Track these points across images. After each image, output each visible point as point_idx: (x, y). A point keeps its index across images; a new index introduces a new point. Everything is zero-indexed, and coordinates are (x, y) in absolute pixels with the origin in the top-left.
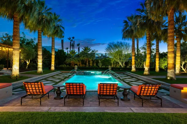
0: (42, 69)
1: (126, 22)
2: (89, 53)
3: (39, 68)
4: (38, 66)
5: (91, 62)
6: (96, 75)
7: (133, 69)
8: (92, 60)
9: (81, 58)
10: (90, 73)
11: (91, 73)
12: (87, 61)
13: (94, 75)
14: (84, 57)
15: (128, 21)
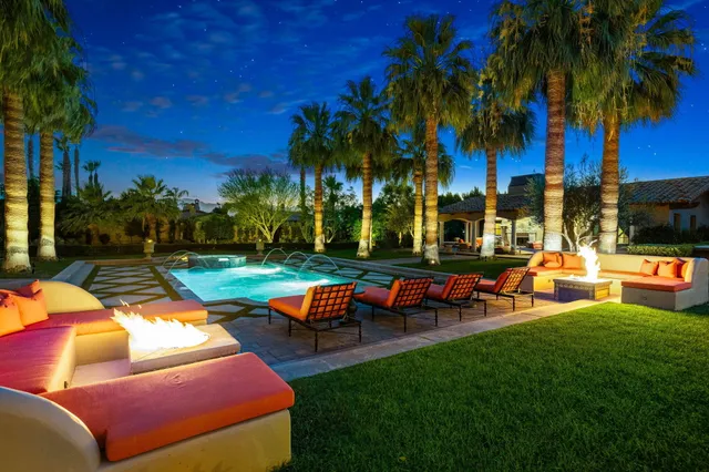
0: (27, 255)
1: (298, 119)
2: (158, 197)
3: (14, 251)
4: (10, 245)
5: (166, 227)
6: (235, 267)
7: (319, 246)
8: (172, 222)
9: (131, 214)
10: (215, 261)
11: (221, 260)
12: (153, 226)
13: (229, 267)
14: (141, 210)
15: (304, 119)
